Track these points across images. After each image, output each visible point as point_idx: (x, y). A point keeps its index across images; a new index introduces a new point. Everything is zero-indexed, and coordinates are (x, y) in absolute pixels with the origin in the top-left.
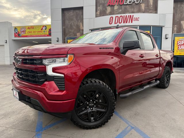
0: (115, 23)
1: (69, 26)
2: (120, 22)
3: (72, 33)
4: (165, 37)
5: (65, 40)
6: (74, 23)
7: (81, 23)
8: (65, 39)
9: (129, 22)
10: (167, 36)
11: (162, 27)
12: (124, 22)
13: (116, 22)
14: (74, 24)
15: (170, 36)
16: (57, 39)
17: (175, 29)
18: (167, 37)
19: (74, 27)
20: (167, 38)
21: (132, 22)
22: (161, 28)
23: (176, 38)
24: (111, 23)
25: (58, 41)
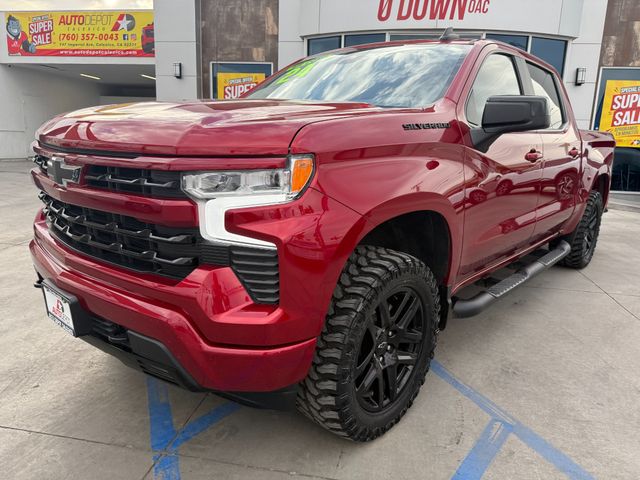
0: (400, 17)
1: (223, 19)
2: (419, 13)
3: (234, 48)
4: (572, 79)
5: (208, 72)
6: (241, 8)
7: (269, 11)
8: (206, 71)
9: (451, 17)
10: (580, 74)
11: (566, 42)
12: (433, 17)
13: (404, 14)
14: (242, 12)
15: (590, 76)
16: (178, 68)
17: (612, 49)
18: (580, 79)
19: (244, 25)
20: (580, 84)
21: (461, 17)
22: (562, 43)
23: (611, 84)
24: (384, 15)
25: (179, 77)
